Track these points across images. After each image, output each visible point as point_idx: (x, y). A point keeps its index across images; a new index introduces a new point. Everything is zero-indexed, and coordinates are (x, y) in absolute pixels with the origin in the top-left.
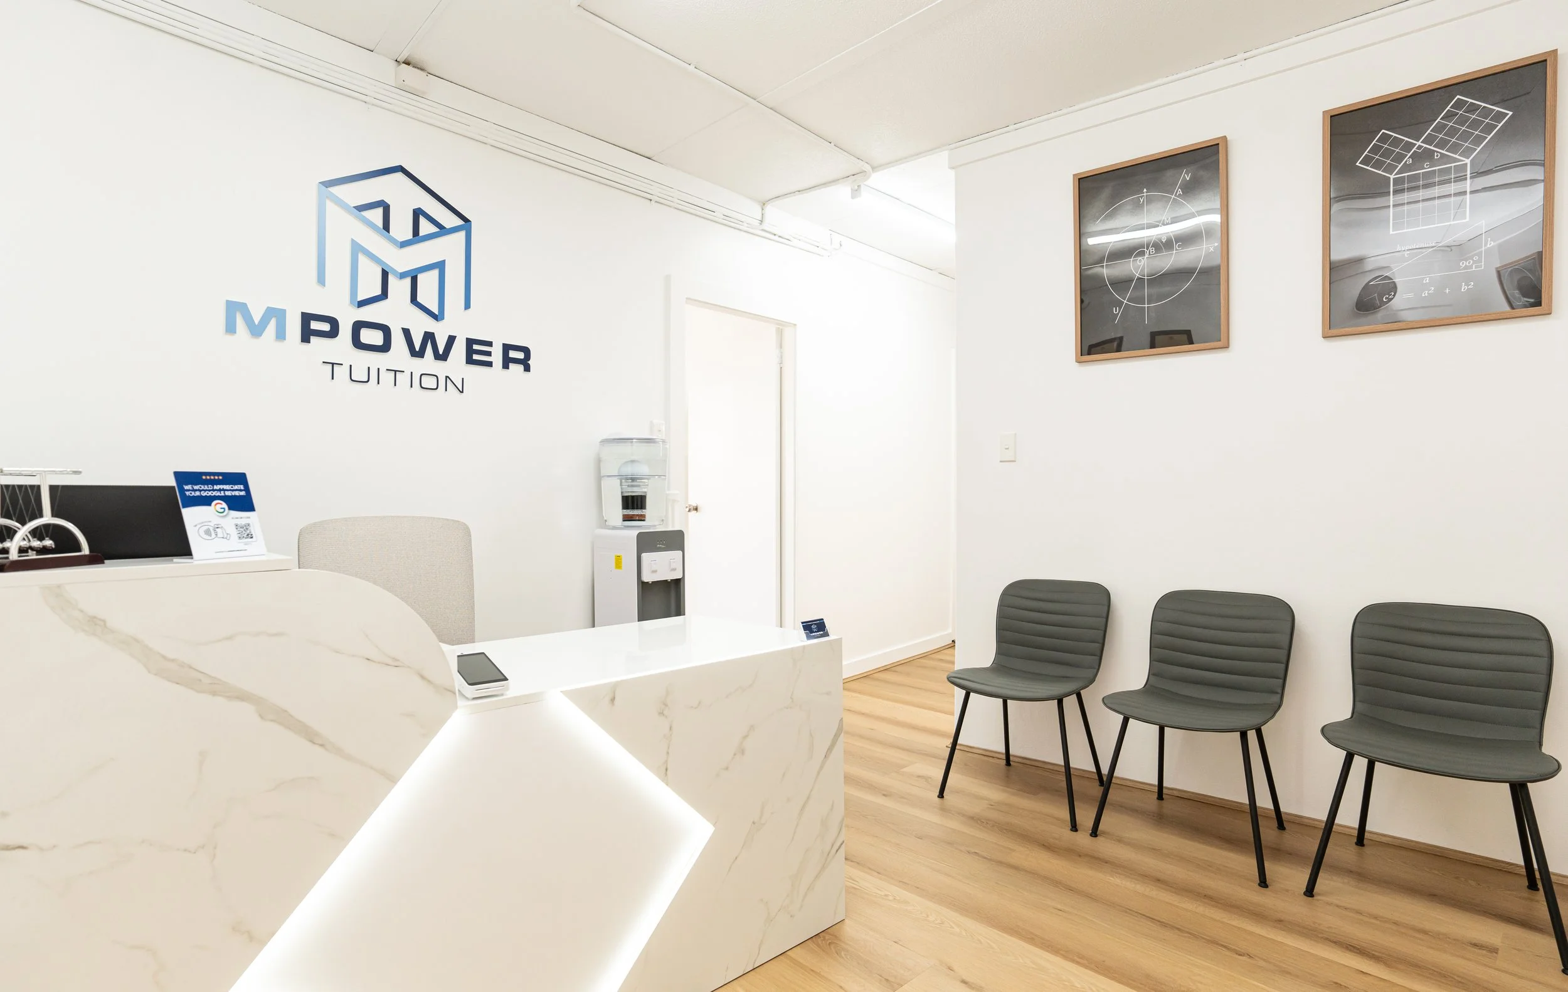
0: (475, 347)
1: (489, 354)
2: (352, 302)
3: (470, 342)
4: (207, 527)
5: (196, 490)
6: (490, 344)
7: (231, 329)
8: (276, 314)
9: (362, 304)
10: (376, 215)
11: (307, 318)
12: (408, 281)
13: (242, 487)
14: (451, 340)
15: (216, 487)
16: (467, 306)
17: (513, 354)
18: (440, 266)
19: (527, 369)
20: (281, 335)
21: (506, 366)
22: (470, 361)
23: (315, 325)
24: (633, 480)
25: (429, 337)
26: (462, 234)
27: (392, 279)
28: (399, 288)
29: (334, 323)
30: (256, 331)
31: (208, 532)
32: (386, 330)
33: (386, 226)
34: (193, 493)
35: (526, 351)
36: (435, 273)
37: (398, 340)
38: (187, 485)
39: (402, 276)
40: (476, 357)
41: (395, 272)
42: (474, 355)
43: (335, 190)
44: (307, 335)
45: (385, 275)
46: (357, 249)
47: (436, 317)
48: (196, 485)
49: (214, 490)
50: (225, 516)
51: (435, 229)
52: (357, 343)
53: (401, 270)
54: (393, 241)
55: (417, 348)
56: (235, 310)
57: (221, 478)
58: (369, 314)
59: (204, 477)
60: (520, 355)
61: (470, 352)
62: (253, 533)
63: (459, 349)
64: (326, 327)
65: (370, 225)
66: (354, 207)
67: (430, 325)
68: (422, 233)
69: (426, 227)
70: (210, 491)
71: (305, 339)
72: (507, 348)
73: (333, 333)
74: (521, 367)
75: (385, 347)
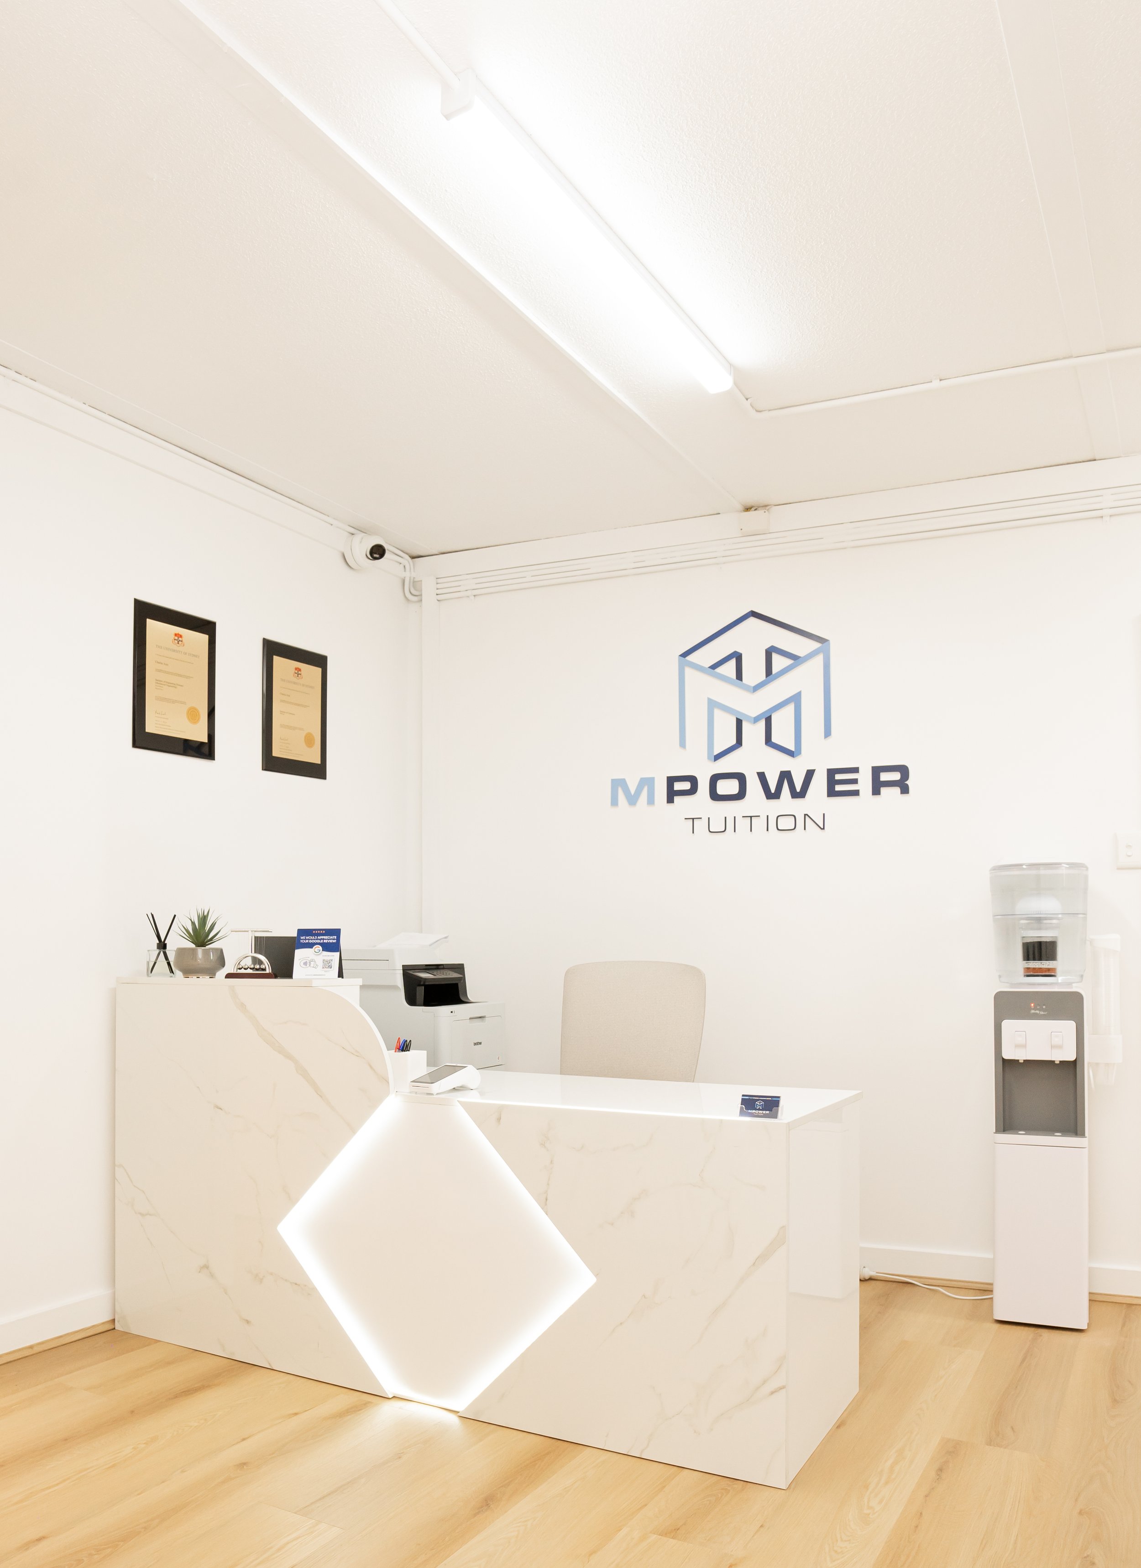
0: (838, 777)
1: (855, 781)
2: (709, 758)
3: (831, 773)
4: (305, 961)
5: (307, 939)
6: (855, 770)
7: (614, 802)
8: (647, 783)
9: (717, 757)
10: (729, 668)
11: (671, 781)
12: (762, 724)
13: (335, 937)
14: (810, 774)
15: (319, 937)
16: (828, 733)
17: (884, 777)
18: (796, 699)
19: (905, 790)
20: (651, 801)
21: (876, 791)
22: (832, 793)
23: (678, 786)
24: (1039, 920)
25: (785, 776)
26: (819, 659)
27: (745, 725)
28: (754, 733)
29: (693, 780)
30: (632, 800)
31: (305, 964)
32: (741, 778)
33: (739, 676)
34: (305, 941)
35: (904, 770)
36: (790, 709)
37: (753, 786)
38: (302, 936)
39: (756, 720)
40: (838, 788)
41: (748, 718)
42: (836, 786)
43: (690, 658)
44: (671, 795)
45: (739, 723)
46: (712, 705)
47: (791, 753)
48: (308, 936)
49: (317, 939)
50: (320, 954)
51: (788, 662)
52: (715, 796)
53: (754, 714)
54: (746, 688)
55: (773, 790)
56: (618, 784)
57: (324, 932)
58: (725, 765)
59: (314, 932)
60: (896, 776)
61: (832, 782)
62: (333, 965)
63: (819, 783)
64: (686, 786)
65: (724, 678)
66: (709, 667)
67: (785, 763)
68: (775, 669)
69: (779, 662)
70: (314, 940)
71: (670, 800)
72: (877, 771)
73: (693, 790)
74: (897, 790)
75: (741, 795)
